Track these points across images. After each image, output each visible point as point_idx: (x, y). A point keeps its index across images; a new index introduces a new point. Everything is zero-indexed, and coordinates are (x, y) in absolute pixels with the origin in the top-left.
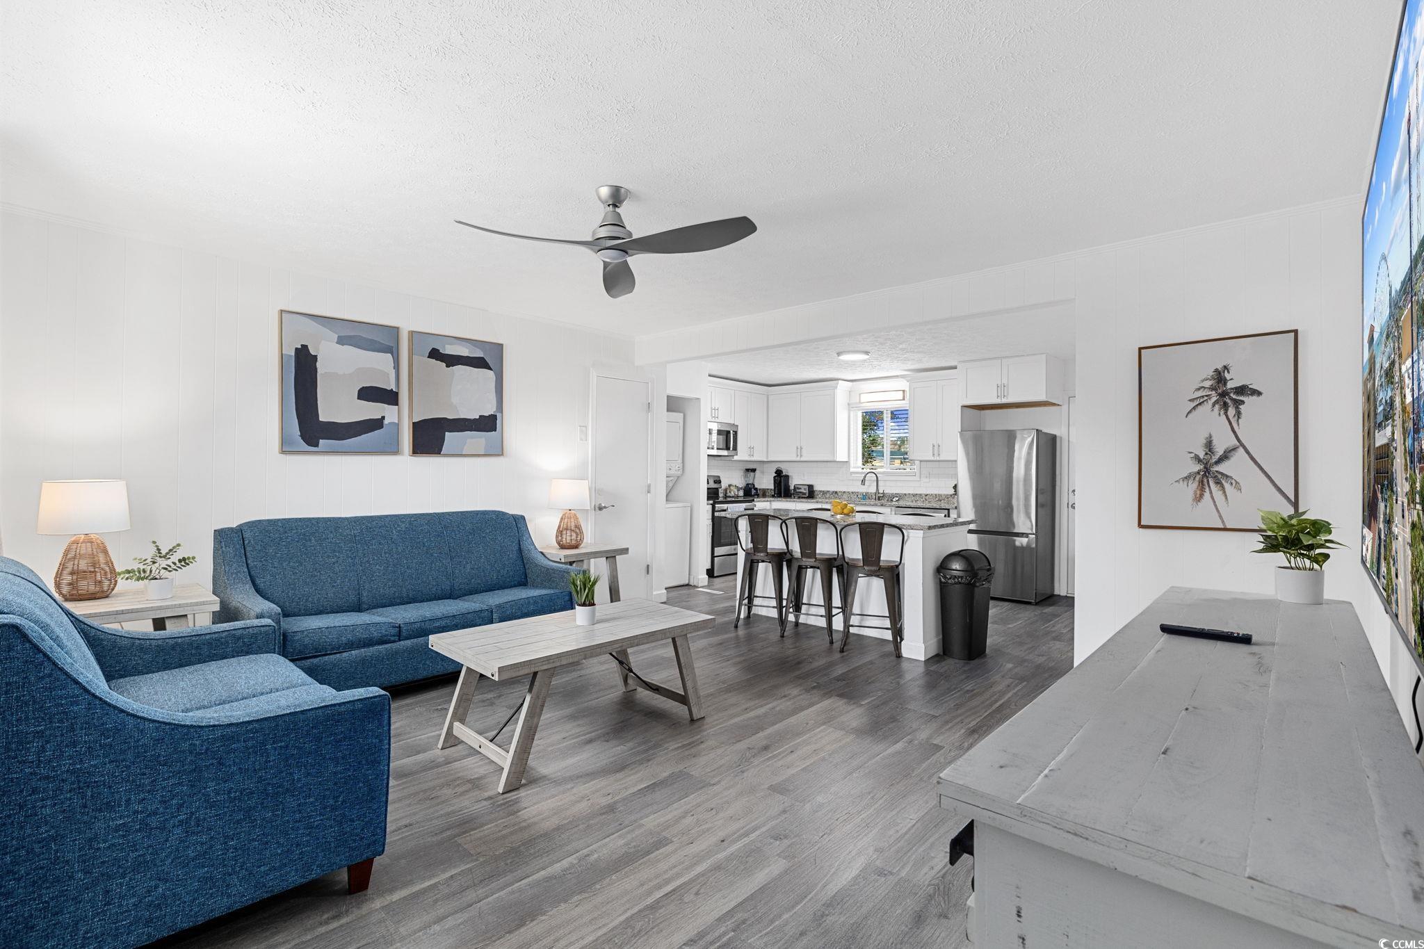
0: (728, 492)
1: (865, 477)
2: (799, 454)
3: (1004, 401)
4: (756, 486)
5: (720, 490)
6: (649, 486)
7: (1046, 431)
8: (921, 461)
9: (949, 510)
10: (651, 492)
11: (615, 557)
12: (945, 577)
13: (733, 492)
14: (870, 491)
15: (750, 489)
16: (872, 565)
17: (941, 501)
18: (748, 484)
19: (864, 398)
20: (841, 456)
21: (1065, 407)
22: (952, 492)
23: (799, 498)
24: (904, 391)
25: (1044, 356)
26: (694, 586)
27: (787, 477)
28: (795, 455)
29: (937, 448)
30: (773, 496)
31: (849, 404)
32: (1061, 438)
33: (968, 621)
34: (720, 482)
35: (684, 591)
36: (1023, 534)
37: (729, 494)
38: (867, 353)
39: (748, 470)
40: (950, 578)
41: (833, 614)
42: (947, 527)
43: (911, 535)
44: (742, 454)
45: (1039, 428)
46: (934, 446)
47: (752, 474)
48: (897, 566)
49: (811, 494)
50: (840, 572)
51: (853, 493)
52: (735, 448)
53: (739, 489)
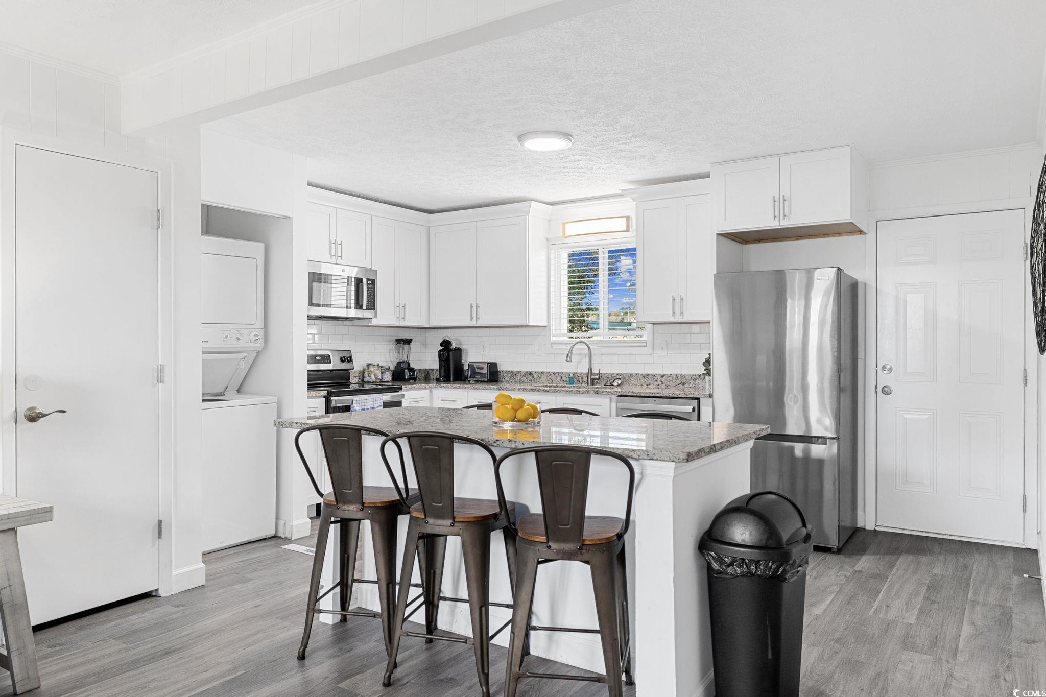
0: (366, 374)
1: (572, 349)
2: (474, 316)
3: (785, 223)
4: (412, 366)
5: (352, 373)
6: (161, 369)
7: (847, 273)
8: (654, 324)
9: (698, 399)
10: (166, 379)
11: (14, 529)
12: (720, 560)
13: (374, 375)
14: (579, 371)
15: (403, 370)
16: (566, 540)
17: (684, 384)
18: (399, 363)
19: (571, 229)
20: (536, 317)
21: (871, 236)
22: (702, 370)
23: (477, 382)
24: (628, 218)
25: (849, 148)
26: (286, 538)
27: (459, 351)
28: (469, 318)
29: (678, 302)
30: (438, 380)
31: (547, 240)
32: (865, 284)
33: (770, 657)
34: (351, 360)
35: (267, 552)
36: (819, 437)
37: (367, 379)
38: (567, 136)
39: (399, 341)
40: (731, 564)
41: (491, 634)
42: (722, 448)
43: (648, 471)
44: (385, 315)
45: (841, 267)
46: (674, 300)
47: (406, 346)
48: (620, 536)
49: (493, 375)
50: (510, 536)
51: (554, 374)
52: (372, 306)
53: (383, 370)
